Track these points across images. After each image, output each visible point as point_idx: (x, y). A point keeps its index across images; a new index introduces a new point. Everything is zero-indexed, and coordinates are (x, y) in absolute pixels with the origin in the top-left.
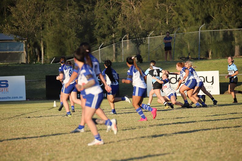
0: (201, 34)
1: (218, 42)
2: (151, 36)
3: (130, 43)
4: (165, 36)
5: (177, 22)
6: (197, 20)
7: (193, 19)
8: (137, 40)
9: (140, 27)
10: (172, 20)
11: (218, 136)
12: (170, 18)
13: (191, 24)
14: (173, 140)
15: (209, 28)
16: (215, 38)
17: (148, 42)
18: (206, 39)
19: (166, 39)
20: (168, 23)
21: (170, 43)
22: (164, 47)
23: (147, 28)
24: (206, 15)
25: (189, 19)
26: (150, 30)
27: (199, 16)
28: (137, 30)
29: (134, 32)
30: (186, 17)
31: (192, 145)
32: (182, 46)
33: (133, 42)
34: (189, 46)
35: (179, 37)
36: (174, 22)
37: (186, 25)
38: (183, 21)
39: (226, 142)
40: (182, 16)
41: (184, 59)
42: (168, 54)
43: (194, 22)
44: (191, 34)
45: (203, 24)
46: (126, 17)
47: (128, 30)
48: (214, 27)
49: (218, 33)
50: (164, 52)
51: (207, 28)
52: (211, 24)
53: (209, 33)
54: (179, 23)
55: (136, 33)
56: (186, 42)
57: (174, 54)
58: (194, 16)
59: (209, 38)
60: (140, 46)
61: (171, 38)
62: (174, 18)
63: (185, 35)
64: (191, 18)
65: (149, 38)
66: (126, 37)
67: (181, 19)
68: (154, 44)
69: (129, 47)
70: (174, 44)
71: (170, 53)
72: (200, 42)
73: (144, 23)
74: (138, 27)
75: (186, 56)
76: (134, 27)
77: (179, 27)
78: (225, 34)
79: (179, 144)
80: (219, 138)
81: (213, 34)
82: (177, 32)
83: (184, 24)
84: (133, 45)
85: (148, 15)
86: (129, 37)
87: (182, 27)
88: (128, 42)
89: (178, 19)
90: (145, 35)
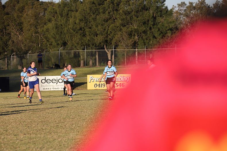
0: (60, 53)
1: (71, 58)
2: (30, 54)
3: (16, 58)
4: (38, 54)
5: (45, 46)
6: (58, 44)
7: (56, 44)
8: (21, 56)
9: (23, 48)
10: (43, 45)
11: (71, 115)
12: (41, 43)
13: (54, 47)
14: (44, 118)
15: (65, 50)
16: (69, 56)
17: (28, 58)
18: (63, 56)
19: (38, 55)
20: (40, 46)
21: (41, 58)
22: (38, 60)
23: (27, 49)
24: (63, 41)
25: (53, 44)
26: (29, 50)
27: (59, 42)
28: (21, 50)
29: (19, 51)
30: (51, 42)
31: (55, 121)
32: (49, 60)
33: (18, 57)
34: (53, 60)
35: (47, 54)
36: (44, 46)
37: (51, 47)
38: (50, 45)
39: (76, 119)
40: (49, 42)
41: (50, 68)
42: (40, 65)
43: (56, 46)
44: (54, 53)
45: (61, 47)
46: (14, 42)
47: (15, 49)
48: (69, 49)
49: (70, 53)
50: (38, 64)
51: (64, 50)
52: (66, 47)
53: (65, 52)
54: (47, 46)
55: (21, 52)
56: (51, 57)
57: (44, 65)
58: (56, 42)
59: (65, 56)
60: (23, 60)
61: (42, 55)
62: (44, 43)
63: (51, 54)
64: (54, 43)
65: (28, 55)
66: (14, 54)
67: (48, 44)
68: (32, 58)
69: (16, 60)
70: (44, 59)
71: (42, 64)
72: (60, 58)
73: (25, 45)
74: (22, 48)
75: (51, 67)
76: (19, 48)
77: (47, 48)
78: (75, 53)
79: (47, 120)
80: (71, 116)
81: (67, 53)
82: (46, 52)
83: (50, 47)
84: (18, 59)
85: (28, 41)
86: (16, 54)
87: (49, 49)
88: (15, 57)
89: (46, 44)
90: (26, 53)
